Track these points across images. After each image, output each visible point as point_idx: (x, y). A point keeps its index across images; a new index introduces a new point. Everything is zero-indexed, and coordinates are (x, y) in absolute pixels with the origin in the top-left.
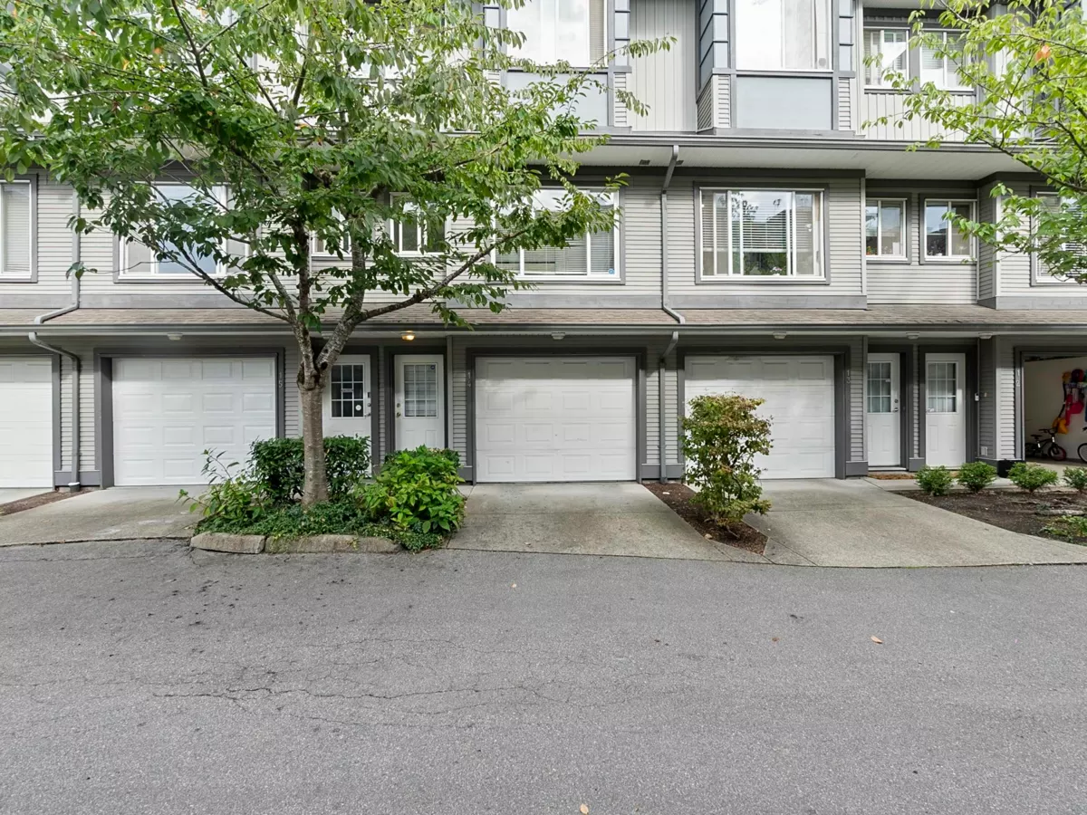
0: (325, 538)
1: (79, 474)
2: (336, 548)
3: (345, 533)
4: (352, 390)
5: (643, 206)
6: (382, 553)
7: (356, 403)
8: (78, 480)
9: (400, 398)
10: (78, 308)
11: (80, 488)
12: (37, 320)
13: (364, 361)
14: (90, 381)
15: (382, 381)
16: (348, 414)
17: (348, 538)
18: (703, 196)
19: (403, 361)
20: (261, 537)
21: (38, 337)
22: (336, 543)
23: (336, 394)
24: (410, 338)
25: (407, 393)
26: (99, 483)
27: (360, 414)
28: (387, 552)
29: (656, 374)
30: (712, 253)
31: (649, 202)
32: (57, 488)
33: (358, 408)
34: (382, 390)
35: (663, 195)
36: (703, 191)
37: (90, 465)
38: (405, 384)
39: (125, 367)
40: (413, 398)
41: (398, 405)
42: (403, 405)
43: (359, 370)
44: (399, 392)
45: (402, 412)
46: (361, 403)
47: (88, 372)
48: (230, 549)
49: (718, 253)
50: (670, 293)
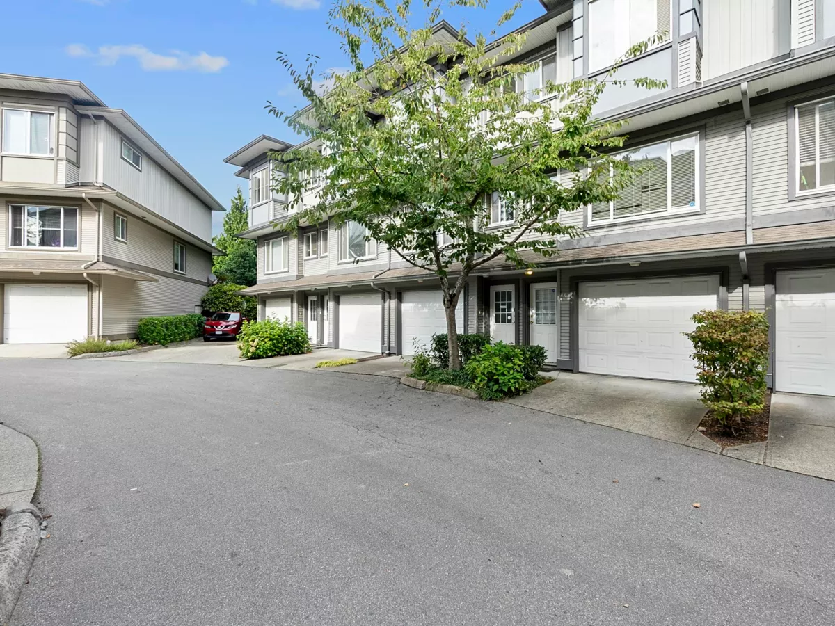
0: (448, 386)
1: (389, 348)
2: (451, 392)
3: (457, 385)
4: (505, 307)
5: (726, 140)
6: (470, 398)
7: (508, 315)
8: (389, 350)
9: (533, 312)
10: (390, 269)
11: (389, 354)
12: (373, 278)
13: (511, 288)
14: (393, 303)
15: (521, 301)
16: (503, 322)
17: (457, 388)
18: (799, 112)
19: (535, 287)
20: (423, 382)
21: (374, 284)
22: (452, 390)
23: (497, 309)
24: (530, 273)
25: (537, 309)
26: (396, 352)
27: (510, 321)
28: (473, 398)
29: (739, 290)
30: (814, 166)
31: (731, 135)
32: (383, 353)
33: (509, 318)
34: (521, 306)
35: (747, 126)
36: (799, 108)
37: (393, 345)
38: (537, 303)
39: (407, 296)
40: (542, 311)
41: (532, 316)
42: (535, 316)
43: (509, 293)
44: (532, 307)
45: (535, 322)
46: (511, 315)
47: (393, 299)
48: (412, 386)
49: (821, 165)
50: (755, 214)
